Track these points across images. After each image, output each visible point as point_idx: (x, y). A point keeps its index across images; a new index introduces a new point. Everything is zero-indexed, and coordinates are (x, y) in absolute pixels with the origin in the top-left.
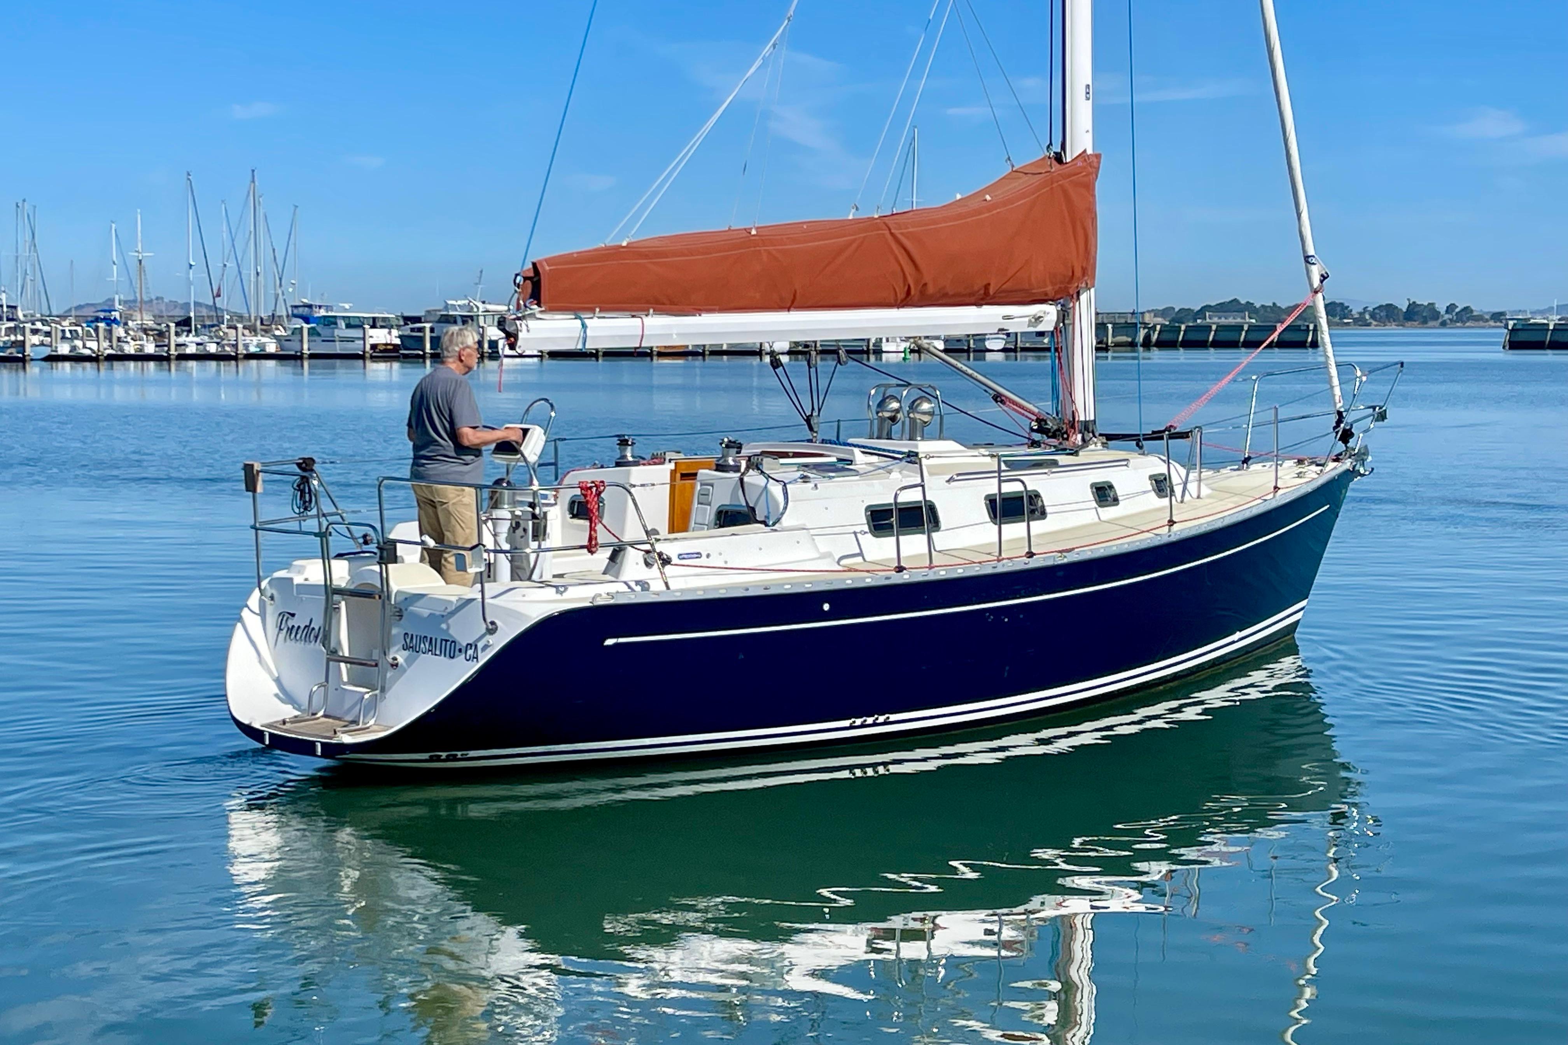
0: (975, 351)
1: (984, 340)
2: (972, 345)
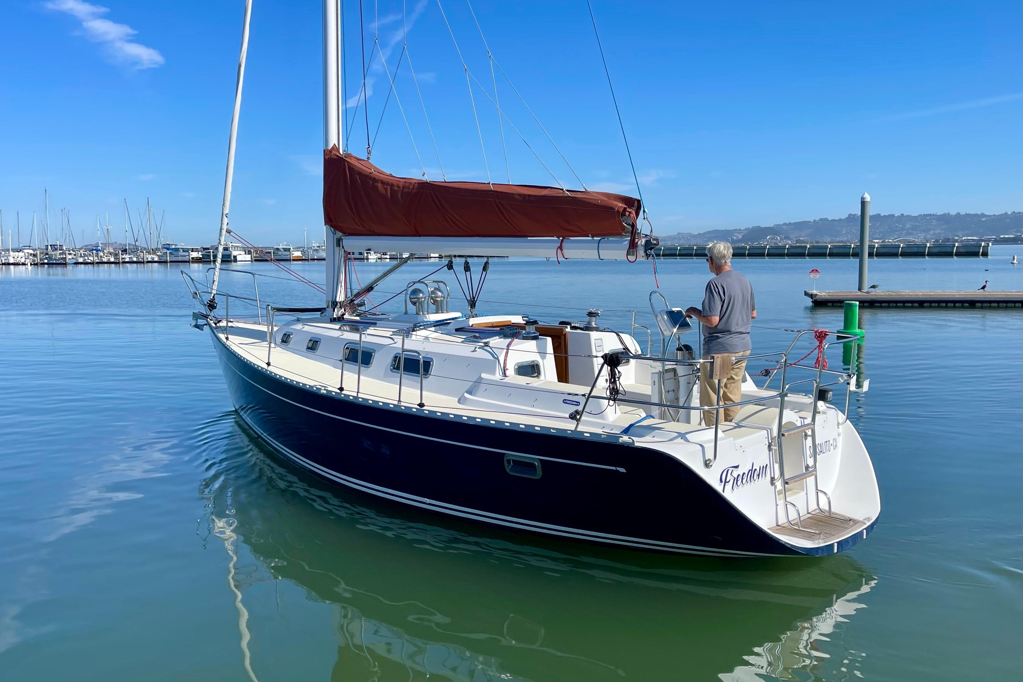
0: (399, 258)
1: (402, 255)
2: (398, 257)
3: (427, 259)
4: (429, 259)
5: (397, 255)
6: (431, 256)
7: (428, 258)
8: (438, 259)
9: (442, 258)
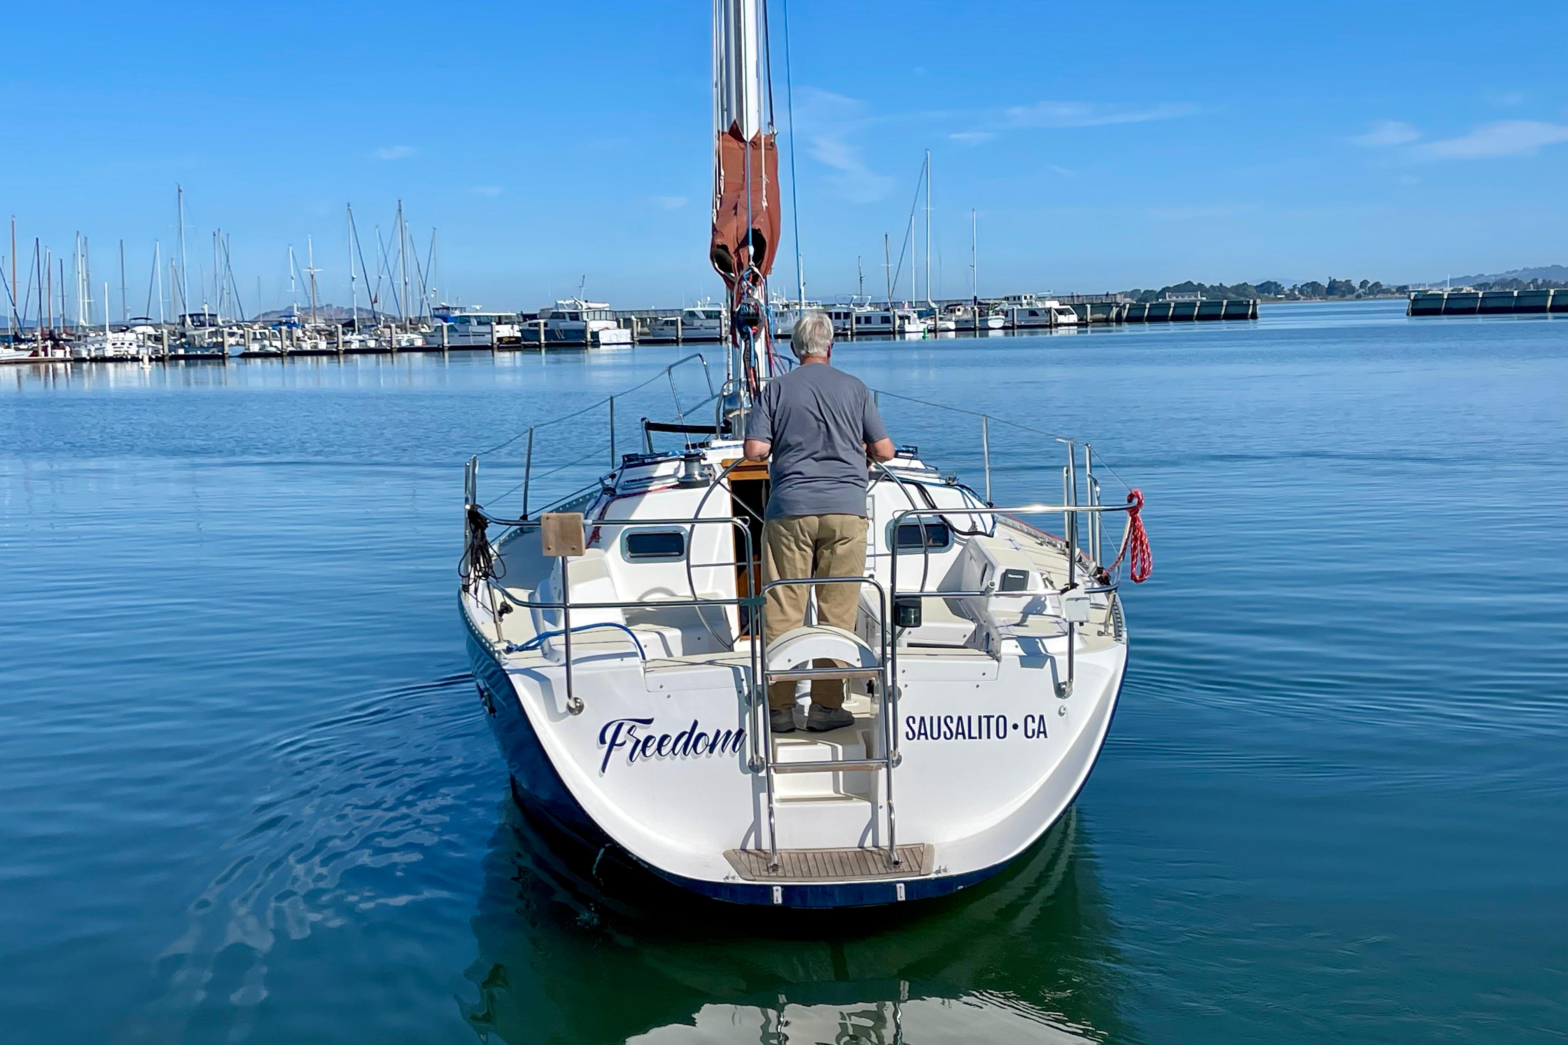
0: (980, 329)
1: (987, 320)
2: (977, 325)
3: (1048, 330)
4: (1053, 330)
5: (975, 321)
6: (1059, 322)
7: (1050, 326)
8: (1076, 327)
9: (1086, 325)
